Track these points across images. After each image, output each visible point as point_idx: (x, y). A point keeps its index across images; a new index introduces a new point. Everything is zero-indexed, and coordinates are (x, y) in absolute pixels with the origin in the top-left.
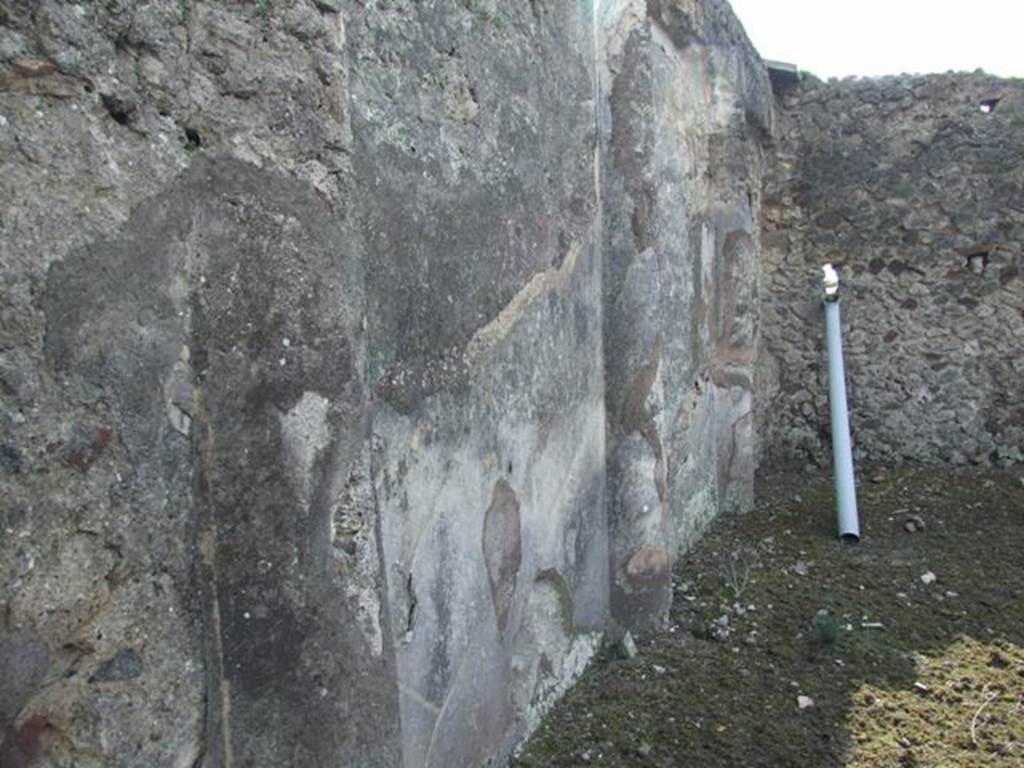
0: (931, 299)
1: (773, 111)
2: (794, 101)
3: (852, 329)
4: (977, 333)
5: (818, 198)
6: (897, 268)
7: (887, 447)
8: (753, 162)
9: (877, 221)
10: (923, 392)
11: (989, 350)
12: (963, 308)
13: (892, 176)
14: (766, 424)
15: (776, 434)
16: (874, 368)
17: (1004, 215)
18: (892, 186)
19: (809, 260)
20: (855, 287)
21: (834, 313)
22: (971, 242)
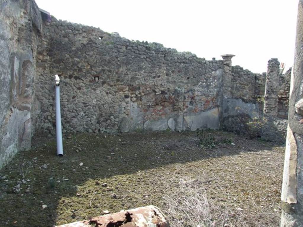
0: (85, 87)
1: (41, 24)
2: (49, 24)
3: (63, 94)
4: (96, 98)
5: (55, 54)
6: (76, 78)
7: (72, 129)
8: (34, 39)
9: (71, 64)
10: (82, 113)
11: (99, 102)
12: (93, 91)
13: (76, 52)
14: (36, 122)
15: (39, 125)
16: (69, 106)
17: (103, 67)
18: (76, 55)
19: (51, 73)
20: (64, 82)
21: (58, 89)
22: (95, 73)
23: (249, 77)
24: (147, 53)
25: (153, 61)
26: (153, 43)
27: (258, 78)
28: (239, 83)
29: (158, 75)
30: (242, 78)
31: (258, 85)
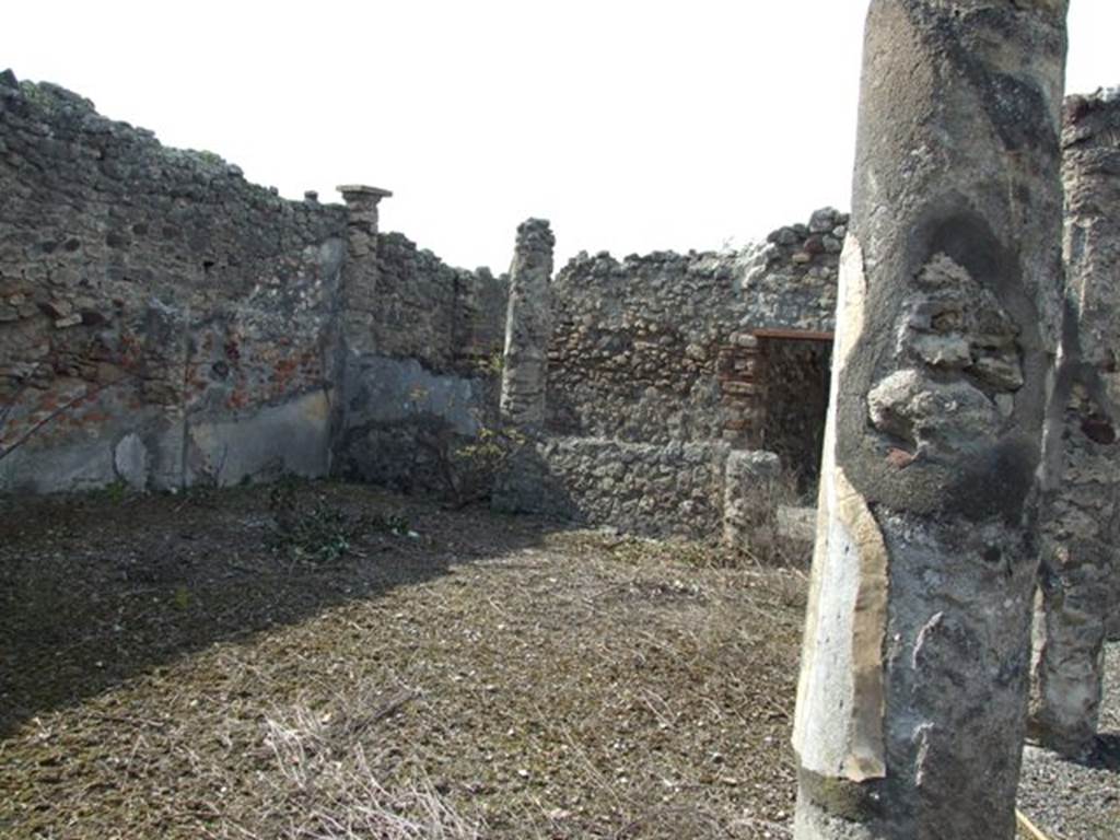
23: (433, 281)
27: (464, 287)
28: (402, 298)
29: (70, 237)
30: (411, 283)
31: (466, 312)
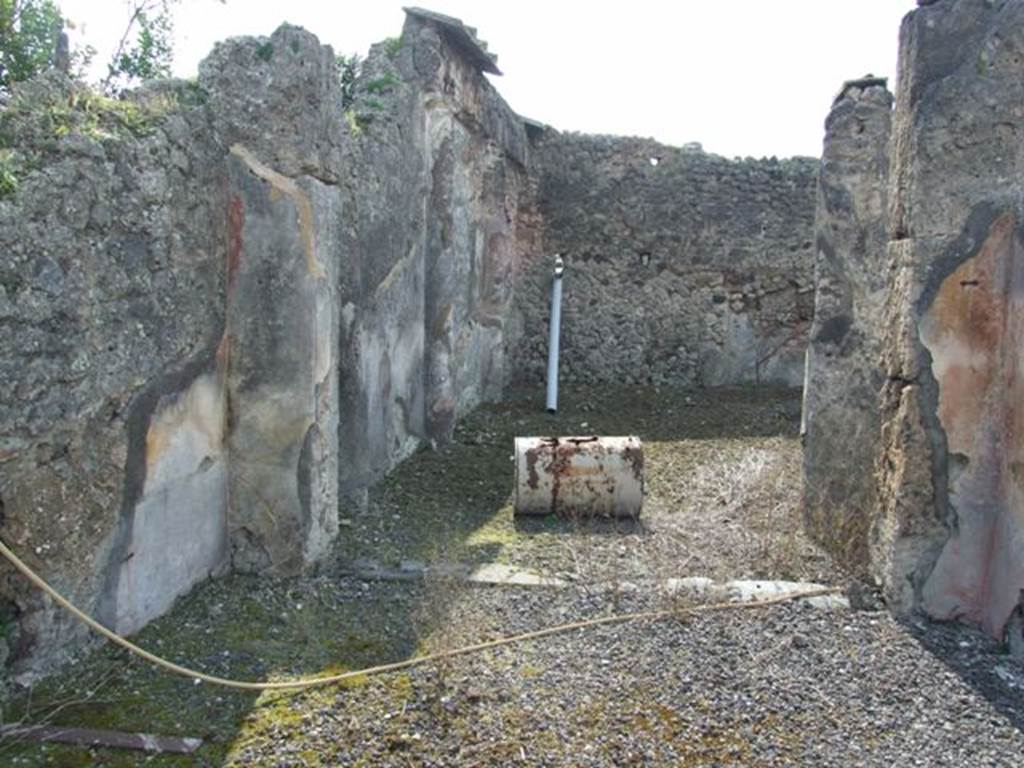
0: (618, 280)
1: (526, 149)
2: (541, 144)
3: (571, 296)
4: (643, 303)
5: (554, 209)
6: (599, 259)
7: (589, 373)
8: (512, 184)
9: (588, 228)
10: (611, 338)
11: (650, 314)
12: (636, 287)
13: (598, 199)
14: (515, 357)
15: (521, 364)
16: (582, 322)
17: (660, 230)
18: (598, 207)
19: (546, 249)
20: (573, 269)
21: (558, 285)
22: (642, 246)
24: (774, 187)
25: (788, 205)
26: (794, 159)
29: (806, 241)
